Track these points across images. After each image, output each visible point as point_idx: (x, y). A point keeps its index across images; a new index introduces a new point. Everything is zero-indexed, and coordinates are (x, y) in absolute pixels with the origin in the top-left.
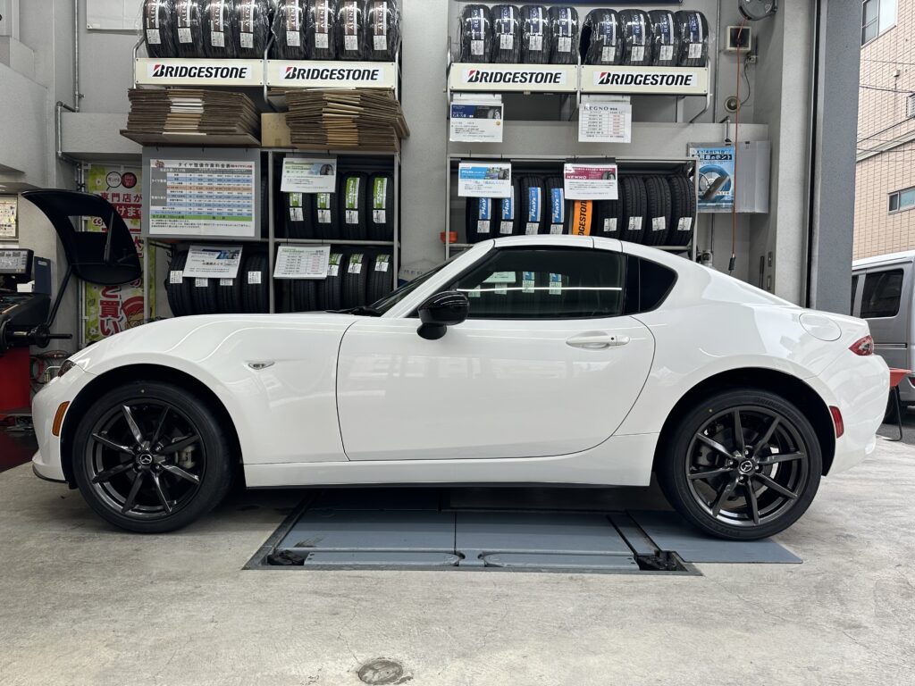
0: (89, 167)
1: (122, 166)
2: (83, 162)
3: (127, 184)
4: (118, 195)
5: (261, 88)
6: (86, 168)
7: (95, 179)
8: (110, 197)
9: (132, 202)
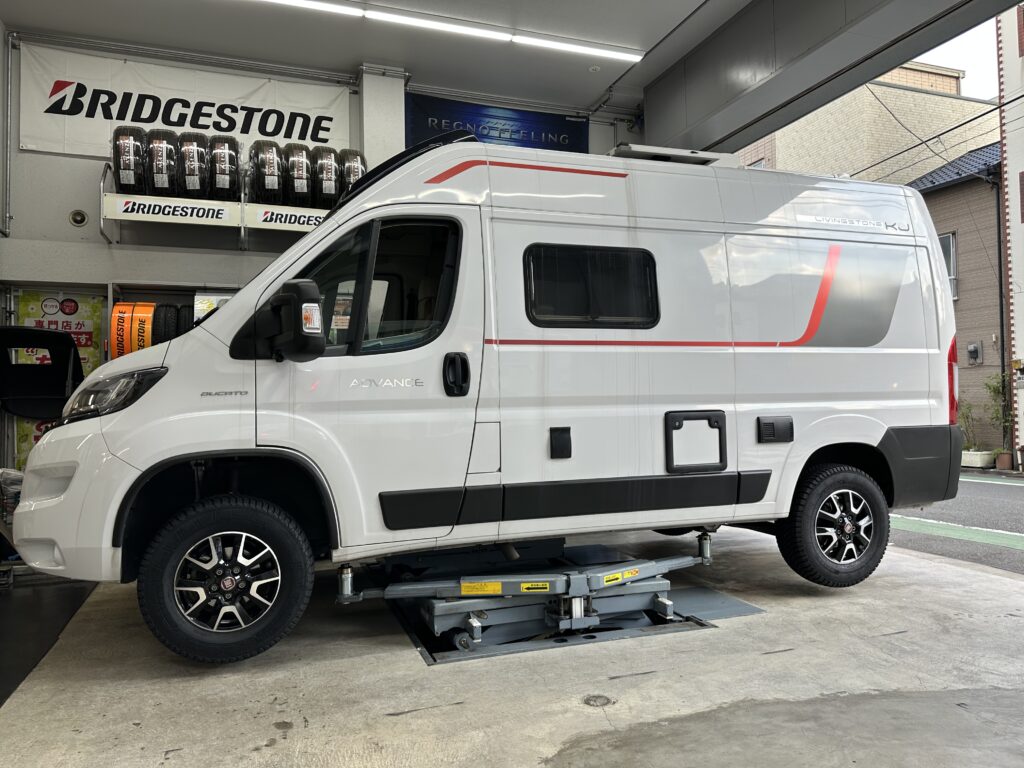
0: (20, 293)
1: (61, 293)
2: (13, 288)
3: (67, 311)
4: (56, 323)
5: (239, 229)
6: (16, 294)
7: (27, 305)
8: (46, 325)
9: (73, 330)
